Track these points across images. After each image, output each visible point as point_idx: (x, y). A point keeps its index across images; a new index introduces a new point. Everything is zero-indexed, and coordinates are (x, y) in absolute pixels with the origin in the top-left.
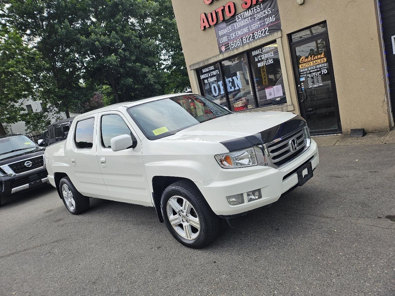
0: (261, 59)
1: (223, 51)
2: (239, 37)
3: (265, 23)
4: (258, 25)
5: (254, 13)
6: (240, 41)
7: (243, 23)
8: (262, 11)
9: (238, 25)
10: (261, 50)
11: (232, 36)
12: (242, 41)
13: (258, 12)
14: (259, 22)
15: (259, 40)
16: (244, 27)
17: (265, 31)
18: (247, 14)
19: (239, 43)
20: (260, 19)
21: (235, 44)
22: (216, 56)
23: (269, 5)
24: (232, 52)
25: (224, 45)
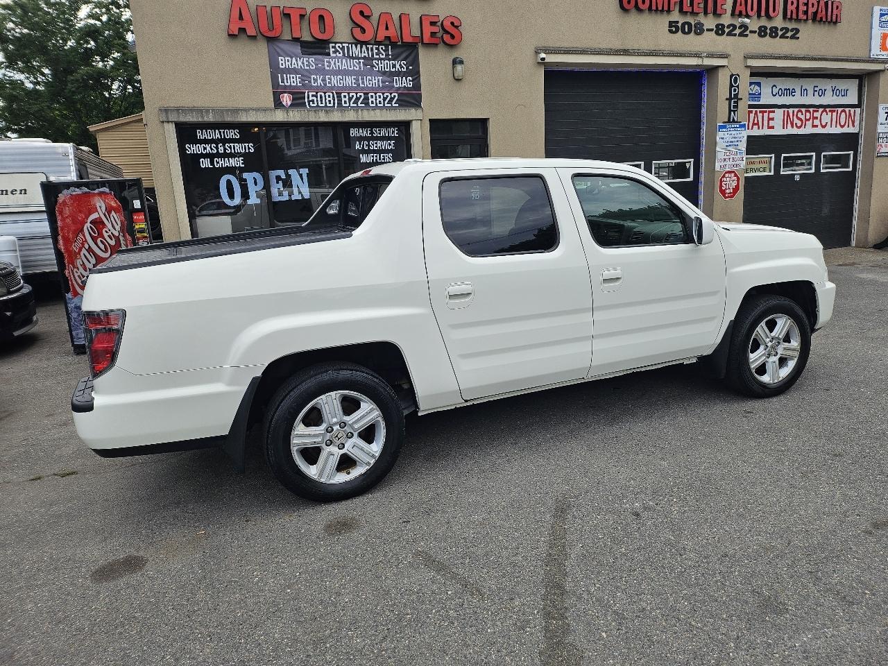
0: (369, 148)
1: (284, 103)
2: (332, 88)
3: (391, 84)
5: (373, 55)
6: (333, 96)
7: (345, 64)
8: (389, 60)
9: (332, 63)
10: (371, 130)
11: (316, 80)
12: (340, 100)
13: (381, 59)
14: (380, 78)
15: (378, 111)
16: (346, 73)
17: (392, 99)
18: (356, 51)
19: (330, 101)
20: (384, 73)
21: (321, 101)
22: (265, 110)
23: (404, 55)
24: (312, 114)
25: (289, 93)
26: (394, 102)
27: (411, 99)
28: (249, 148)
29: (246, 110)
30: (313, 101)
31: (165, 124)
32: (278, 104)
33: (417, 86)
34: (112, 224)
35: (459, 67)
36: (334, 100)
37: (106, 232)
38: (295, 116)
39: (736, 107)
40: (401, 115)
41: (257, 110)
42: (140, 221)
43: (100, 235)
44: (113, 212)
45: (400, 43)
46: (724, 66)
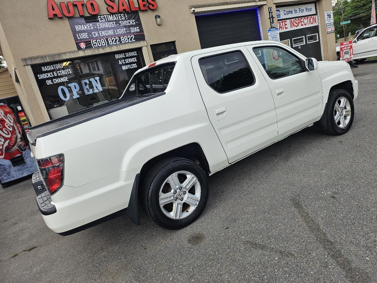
0: (125, 63)
1: (82, 47)
2: (103, 37)
3: (130, 31)
4: (124, 31)
5: (119, 19)
6: (105, 41)
7: (107, 25)
8: (127, 20)
9: (101, 25)
10: (125, 54)
11: (95, 34)
12: (108, 42)
13: (123, 20)
14: (124, 29)
15: (126, 45)
16: (108, 29)
17: (132, 38)
18: (111, 18)
19: (103, 43)
20: (126, 27)
21: (99, 44)
22: (74, 52)
23: (133, 17)
24: (96, 50)
25: (83, 42)
26: (133, 40)
27: (140, 37)
28: (69, 72)
29: (65, 53)
30: (95, 44)
31: (26, 67)
32: (79, 48)
33: (142, 30)
34: (9, 120)
35: (158, 19)
36: (105, 42)
37: (7, 125)
38: (89, 53)
39: (273, 21)
40: (137, 45)
41: (70, 52)
42: (23, 116)
43: (4, 127)
44: (8, 115)
45: (130, 12)
46: (265, 5)
